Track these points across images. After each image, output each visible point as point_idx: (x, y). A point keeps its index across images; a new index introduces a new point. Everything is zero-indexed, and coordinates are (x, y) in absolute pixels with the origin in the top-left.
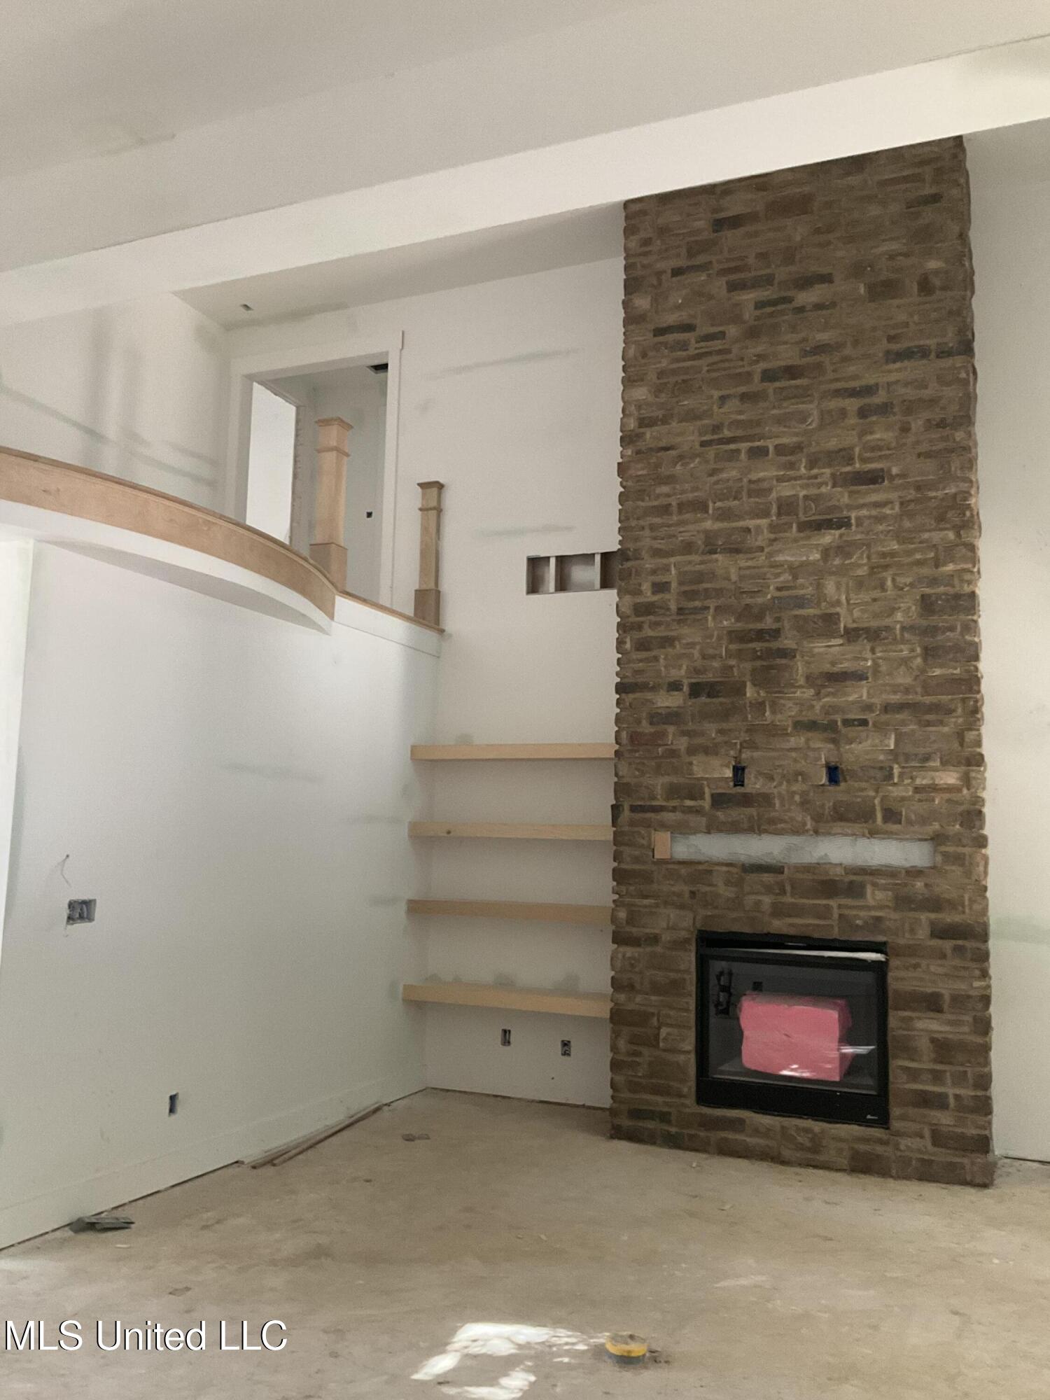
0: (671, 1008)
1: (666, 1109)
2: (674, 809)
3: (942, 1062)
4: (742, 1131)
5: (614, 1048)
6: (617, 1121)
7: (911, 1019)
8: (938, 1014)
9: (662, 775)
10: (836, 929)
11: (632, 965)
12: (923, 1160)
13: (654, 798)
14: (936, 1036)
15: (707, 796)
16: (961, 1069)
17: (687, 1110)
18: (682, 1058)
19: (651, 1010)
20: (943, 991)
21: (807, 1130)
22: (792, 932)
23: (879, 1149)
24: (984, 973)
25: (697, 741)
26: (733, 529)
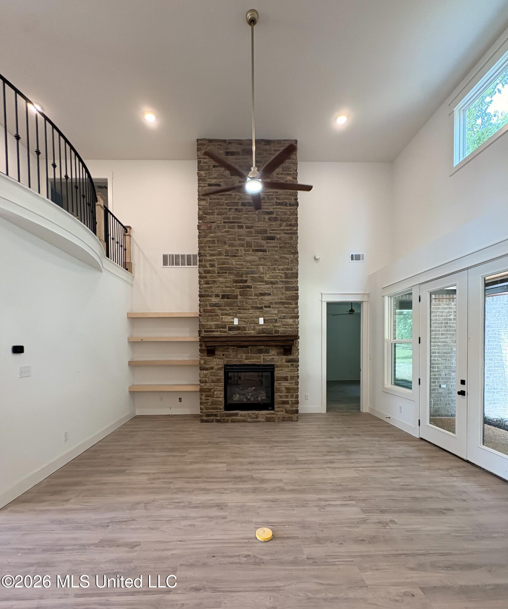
0: (217, 386)
1: (216, 413)
2: (217, 331)
3: (288, 393)
4: (237, 416)
5: (201, 399)
6: (202, 418)
7: (280, 383)
8: (287, 381)
9: (214, 321)
10: (262, 362)
11: (206, 376)
12: (283, 417)
13: (212, 328)
14: (286, 386)
15: (227, 327)
16: (293, 394)
17: (222, 413)
18: (221, 399)
19: (212, 387)
20: (288, 375)
21: (254, 414)
22: (251, 363)
23: (272, 416)
24: (298, 370)
25: (224, 312)
26: (234, 249)
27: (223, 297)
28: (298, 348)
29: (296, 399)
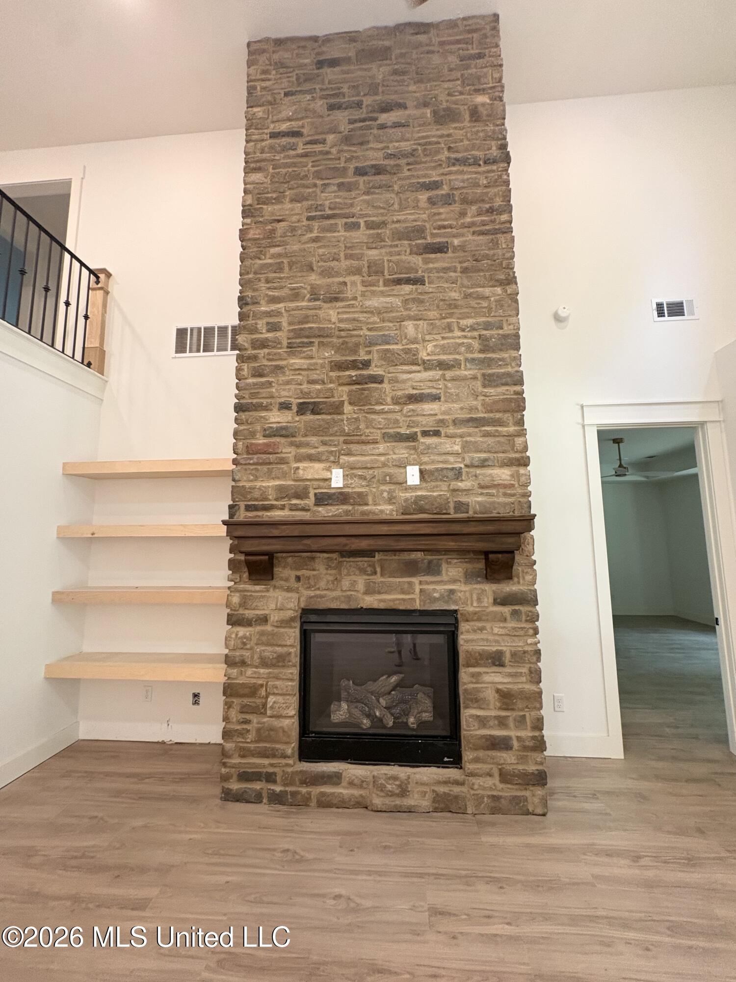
0: (278, 678)
1: (271, 770)
2: (283, 508)
3: (506, 709)
4: (337, 784)
5: (226, 719)
6: (227, 785)
7: (479, 674)
8: (501, 668)
9: (273, 479)
10: (418, 601)
11: (244, 643)
12: (494, 796)
13: (266, 499)
14: (500, 687)
15: (312, 495)
16: (522, 713)
17: (290, 770)
18: (286, 722)
19: (260, 682)
20: (504, 649)
21: (395, 778)
22: (382, 606)
23: (457, 790)
24: (536, 632)
25: (303, 451)
26: (333, 283)
27: (302, 409)
28: (533, 558)
29: (537, 734)
